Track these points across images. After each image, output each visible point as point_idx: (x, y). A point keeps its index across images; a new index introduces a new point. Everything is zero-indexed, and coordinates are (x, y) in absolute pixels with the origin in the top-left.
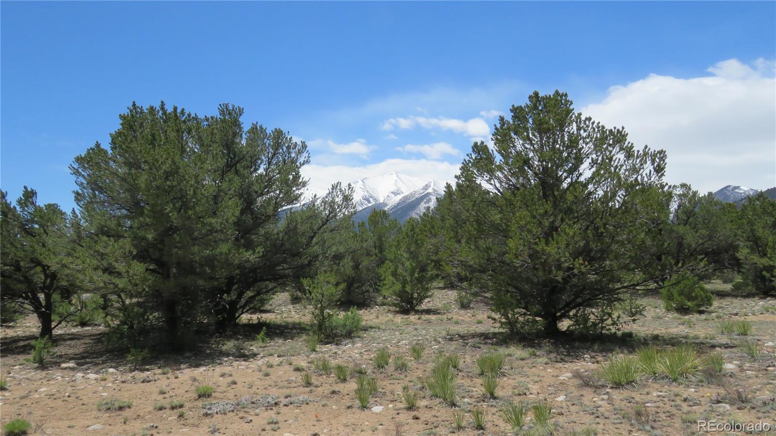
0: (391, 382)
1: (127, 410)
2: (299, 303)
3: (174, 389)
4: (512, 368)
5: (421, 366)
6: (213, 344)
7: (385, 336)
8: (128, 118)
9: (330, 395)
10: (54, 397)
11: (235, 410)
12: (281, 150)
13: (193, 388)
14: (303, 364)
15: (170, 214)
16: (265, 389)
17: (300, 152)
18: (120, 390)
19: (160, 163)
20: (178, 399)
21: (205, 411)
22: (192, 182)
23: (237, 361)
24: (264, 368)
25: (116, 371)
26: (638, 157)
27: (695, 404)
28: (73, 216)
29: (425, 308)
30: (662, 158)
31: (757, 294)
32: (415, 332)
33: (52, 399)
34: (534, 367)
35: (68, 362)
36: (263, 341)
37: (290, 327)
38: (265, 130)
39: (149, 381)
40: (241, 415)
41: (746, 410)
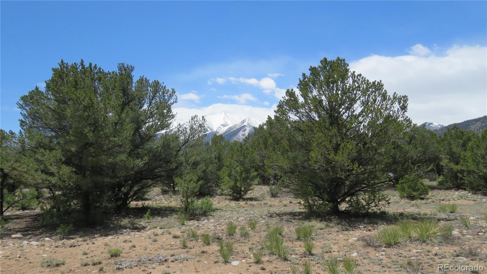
0: (240, 244)
1: (62, 266)
2: (167, 194)
3: (93, 251)
4: (317, 235)
5: (257, 234)
6: (114, 221)
7: (228, 214)
8: (59, 70)
9: (201, 254)
10: (9, 258)
11: (138, 265)
12: (158, 94)
13: (106, 250)
14: (178, 233)
15: (88, 134)
16: (156, 250)
17: (171, 96)
18: (55, 252)
19: (81, 100)
20: (97, 258)
21: (118, 266)
22: (103, 113)
23: (133, 232)
24: (152, 236)
25: (50, 239)
26: (389, 100)
27: (443, 257)
28: (20, 135)
29: (249, 197)
30: (405, 100)
31: (453, 188)
32: (246, 212)
33: (8, 260)
34: (330, 234)
35: (16, 234)
36: (148, 219)
37: (164, 209)
38: (148, 81)
39: (75, 246)
40: (143, 268)
41: (477, 261)
